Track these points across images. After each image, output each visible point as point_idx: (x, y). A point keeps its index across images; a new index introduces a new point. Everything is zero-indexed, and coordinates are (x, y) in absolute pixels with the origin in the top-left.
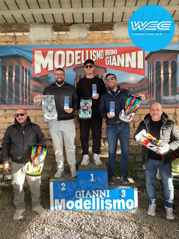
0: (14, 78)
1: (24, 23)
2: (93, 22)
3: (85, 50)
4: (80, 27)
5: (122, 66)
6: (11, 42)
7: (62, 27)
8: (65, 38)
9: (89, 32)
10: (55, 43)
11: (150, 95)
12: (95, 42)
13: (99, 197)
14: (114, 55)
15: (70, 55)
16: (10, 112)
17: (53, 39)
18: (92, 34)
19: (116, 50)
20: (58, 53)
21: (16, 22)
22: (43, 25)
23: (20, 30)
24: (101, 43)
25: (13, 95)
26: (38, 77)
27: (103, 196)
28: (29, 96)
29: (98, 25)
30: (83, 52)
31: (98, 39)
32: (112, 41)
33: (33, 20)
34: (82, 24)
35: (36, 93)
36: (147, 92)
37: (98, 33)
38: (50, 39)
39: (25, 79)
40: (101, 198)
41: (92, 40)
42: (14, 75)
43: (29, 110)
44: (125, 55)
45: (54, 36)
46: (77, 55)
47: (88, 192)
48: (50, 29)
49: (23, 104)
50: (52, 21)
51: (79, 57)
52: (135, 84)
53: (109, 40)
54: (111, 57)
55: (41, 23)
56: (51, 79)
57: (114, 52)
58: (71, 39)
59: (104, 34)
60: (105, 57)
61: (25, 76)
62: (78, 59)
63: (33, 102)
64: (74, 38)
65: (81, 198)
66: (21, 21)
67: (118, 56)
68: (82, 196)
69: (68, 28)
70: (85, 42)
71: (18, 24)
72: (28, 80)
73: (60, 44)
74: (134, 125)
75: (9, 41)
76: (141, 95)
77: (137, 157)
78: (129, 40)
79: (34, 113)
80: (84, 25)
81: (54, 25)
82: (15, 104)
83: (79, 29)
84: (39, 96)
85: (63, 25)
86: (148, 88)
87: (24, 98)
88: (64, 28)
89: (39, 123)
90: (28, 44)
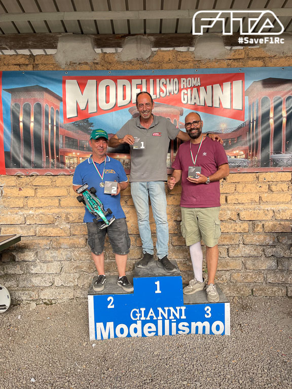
0: (32, 124)
1: (48, 33)
2: (160, 32)
3: (148, 78)
4: (139, 41)
5: (208, 105)
6: (27, 65)
7: (110, 40)
8: (115, 59)
9: (154, 49)
10: (99, 67)
12: (165, 65)
14: (194, 87)
15: (124, 86)
16: (28, 180)
17: (95, 61)
18: (159, 52)
19: (199, 78)
20: (104, 83)
21: (35, 32)
22: (79, 38)
23: (39, 46)
24: (174, 67)
25: (32, 152)
26: (71, 123)
28: (57, 154)
29: (169, 38)
30: (144, 81)
31: (169, 61)
32: (191, 64)
33: (63, 30)
34: (142, 36)
35: (68, 149)
36: (247, 147)
38: (91, 61)
39: (51, 125)
41: (160, 63)
42: (32, 119)
43: (57, 175)
44: (212, 87)
45: (98, 56)
46: (134, 86)
48: (90, 44)
49: (47, 167)
50: (93, 30)
52: (230, 133)
53: (187, 62)
54: (189, 90)
55: (75, 34)
56: (92, 126)
57: (196, 82)
58: (125, 60)
59: (179, 53)
60: (180, 90)
61: (50, 122)
63: (64, 163)
64: (129, 59)
66: (43, 31)
67: (202, 89)
69: (120, 43)
70: (148, 65)
71: (38, 35)
72: (55, 128)
73: (108, 69)
74: (226, 200)
75: (24, 64)
76: (237, 151)
77: (231, 251)
78: (219, 63)
79: (66, 182)
80: (145, 37)
81: (96, 37)
82: (36, 167)
83: (137, 43)
84: (74, 153)
85: (111, 37)
86: (250, 140)
87: (49, 156)
88: (113, 41)
89: (75, 197)
90: (55, 69)
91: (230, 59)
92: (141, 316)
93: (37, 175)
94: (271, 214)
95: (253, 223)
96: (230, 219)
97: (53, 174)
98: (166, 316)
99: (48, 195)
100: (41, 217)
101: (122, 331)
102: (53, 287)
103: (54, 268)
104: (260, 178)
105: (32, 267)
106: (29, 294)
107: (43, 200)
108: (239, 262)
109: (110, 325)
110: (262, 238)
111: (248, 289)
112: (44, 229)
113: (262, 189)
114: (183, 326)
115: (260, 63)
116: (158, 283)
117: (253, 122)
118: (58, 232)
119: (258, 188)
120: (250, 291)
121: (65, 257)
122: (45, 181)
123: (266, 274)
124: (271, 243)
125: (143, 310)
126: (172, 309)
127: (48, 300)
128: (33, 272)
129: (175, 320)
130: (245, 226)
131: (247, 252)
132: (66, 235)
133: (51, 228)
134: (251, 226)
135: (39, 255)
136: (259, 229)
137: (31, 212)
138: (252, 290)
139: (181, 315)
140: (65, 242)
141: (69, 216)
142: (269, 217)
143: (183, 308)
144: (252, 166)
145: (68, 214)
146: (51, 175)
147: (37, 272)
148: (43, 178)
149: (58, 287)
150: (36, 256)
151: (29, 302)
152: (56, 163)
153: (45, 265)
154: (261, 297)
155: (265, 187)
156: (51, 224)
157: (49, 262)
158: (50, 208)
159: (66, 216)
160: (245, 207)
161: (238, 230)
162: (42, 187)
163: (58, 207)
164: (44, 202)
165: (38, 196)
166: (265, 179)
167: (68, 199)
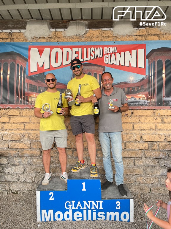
0: (8, 76)
1: (21, 19)
2: (92, 19)
3: (83, 47)
5: (121, 65)
6: (7, 39)
7: (60, 23)
8: (62, 35)
9: (87, 29)
10: (52, 40)
12: (94, 39)
14: (113, 53)
15: (68, 52)
16: (4, 111)
17: (50, 36)
18: (90, 31)
19: (116, 47)
20: (54, 50)
21: (13, 19)
22: (40, 22)
23: (16, 27)
24: (100, 40)
25: (8, 93)
26: (33, 75)
28: (24, 95)
29: (97, 22)
30: (80, 49)
31: (97, 37)
32: (111, 38)
33: (30, 18)
34: (80, 21)
35: (31, 92)
36: (147, 92)
37: (97, 30)
38: (47, 36)
39: (20, 77)
41: (91, 38)
42: (9, 73)
43: (23, 109)
44: (125, 53)
45: (51, 33)
46: (74, 52)
48: (47, 26)
49: (17, 103)
50: (49, 17)
51: (77, 55)
52: (135, 83)
53: (108, 37)
54: (109, 55)
55: (37, 19)
57: (114, 50)
58: (68, 36)
59: (103, 31)
60: (103, 55)
61: (20, 75)
63: (28, 101)
64: (72, 35)
66: (18, 18)
67: (118, 54)
69: (66, 25)
70: (83, 39)
71: (15, 20)
72: (23, 78)
73: (57, 41)
74: (133, 128)
75: (5, 38)
76: (141, 95)
77: (136, 162)
78: (129, 37)
79: (29, 113)
80: (82, 22)
81: (51, 22)
82: (10, 103)
83: (77, 25)
84: (34, 95)
85: (60, 22)
86: (149, 88)
87: (18, 96)
88: (62, 24)
89: (34, 123)
90: (24, 41)
91: (137, 35)
92: (72, 207)
93: (11, 109)
94: (164, 137)
95: (151, 143)
96: (136, 140)
97: (21, 108)
98: (89, 207)
99: (18, 122)
100: (12, 135)
101: (59, 216)
102: (18, 182)
103: (19, 169)
104: (156, 113)
105: (6, 169)
106: (3, 186)
107: (14, 125)
108: (142, 169)
109: (51, 211)
110: (157, 153)
111: (147, 188)
112: (14, 144)
113: (158, 121)
114: (101, 214)
115: (156, 38)
116: (84, 184)
117: (151, 76)
118: (23, 146)
119: (154, 120)
120: (149, 190)
121: (27, 163)
122: (15, 112)
123: (160, 179)
124: (164, 157)
125: (73, 202)
126: (93, 202)
127: (15, 191)
128: (6, 171)
129: (95, 210)
130: (146, 145)
131: (147, 163)
132: (27, 148)
133: (19, 143)
134: (150, 145)
135: (10, 161)
136: (155, 147)
137: (6, 132)
138: (150, 189)
139: (99, 206)
140: (27, 153)
141: (30, 136)
142: (162, 139)
143: (101, 202)
144: (151, 105)
145: (29, 134)
146: (20, 109)
147: (8, 172)
148: (14, 111)
149: (22, 182)
150: (8, 161)
151: (3, 191)
152: (23, 100)
153: (14, 167)
154: (157, 194)
155: (159, 120)
156: (19, 140)
157: (16, 165)
158: (18, 130)
159: (28, 135)
160: (146, 132)
161: (141, 148)
162: (14, 116)
163: (23, 130)
164: (15, 126)
165: (11, 122)
166: (159, 114)
167: (30, 124)
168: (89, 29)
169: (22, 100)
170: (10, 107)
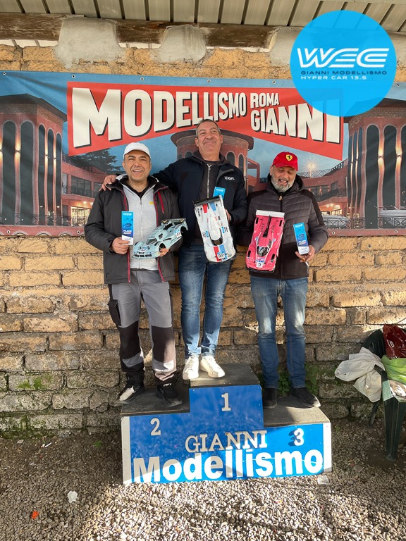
0: (18, 156)
1: (45, 14)
2: (219, 22)
3: (200, 90)
4: (187, 33)
5: (290, 134)
6: (10, 62)
7: (141, 30)
8: (151, 59)
9: (208, 48)
10: (125, 70)
11: (353, 205)
13: (241, 448)
14: (270, 106)
16: (9, 242)
17: (120, 61)
18: (218, 52)
19: (277, 94)
20: (133, 95)
21: (24, 12)
22: (95, 24)
23: (30, 34)
24: (240, 75)
25: (17, 198)
26: (81, 155)
27: (252, 446)
28: (58, 203)
29: (231, 32)
30: (195, 95)
31: (233, 66)
32: (265, 72)
33: (68, 9)
34: (191, 26)
35: (77, 196)
36: (346, 198)
37: (232, 50)
38: (112, 60)
39: (48, 158)
40: (247, 451)
41: (219, 68)
42: (18, 147)
43: (58, 237)
44: (297, 108)
45: (123, 53)
46: (179, 102)
47: (216, 437)
48: (112, 33)
49: (42, 223)
50: (116, 13)
51: (186, 109)
52: (319, 178)
53: (258, 69)
54: (263, 112)
55: (87, 17)
56: (115, 162)
57: (272, 99)
58: (165, 61)
59: (248, 54)
60: (249, 110)
61: (46, 152)
62: (184, 114)
63: (68, 218)
64: (174, 59)
65: (200, 452)
66: (37, 11)
67: (282, 110)
68: (200, 447)
70: (201, 70)
71: (29, 17)
72: (55, 161)
73: (139, 74)
74: (314, 277)
75: (5, 61)
76: (332, 205)
77: (319, 351)
79: (72, 246)
80: (196, 28)
81: (121, 25)
82: (22, 223)
83: (184, 36)
84: (85, 203)
85: (143, 26)
86: (349, 188)
87: (44, 207)
88: (146, 32)
89: (84, 271)
90: (55, 70)
93: (24, 237)
94: (378, 297)
96: (319, 304)
97: (50, 234)
99: (43, 268)
100: (32, 302)
102: (50, 411)
104: (362, 244)
107: (35, 276)
108: (332, 367)
111: (343, 407)
112: (35, 321)
113: (366, 261)
118: (59, 326)
119: (359, 259)
120: (347, 410)
121: (69, 365)
122: (40, 245)
130: (341, 314)
132: (71, 329)
133: (48, 320)
135: (27, 362)
136: (360, 319)
137: (15, 294)
138: (349, 408)
140: (70, 341)
141: (75, 300)
142: (375, 302)
144: (352, 227)
145: (73, 298)
146: (48, 236)
148: (34, 241)
149: (58, 411)
150: (22, 363)
152: (55, 216)
153: (37, 376)
155: (370, 258)
157: (44, 371)
158: (45, 289)
159: (71, 300)
160: (341, 287)
161: (331, 321)
162: (33, 255)
163: (59, 286)
164: (36, 279)
165: (26, 269)
166: (370, 246)
167: (76, 274)
168: (212, 48)
169: (52, 215)
170: (23, 232)
